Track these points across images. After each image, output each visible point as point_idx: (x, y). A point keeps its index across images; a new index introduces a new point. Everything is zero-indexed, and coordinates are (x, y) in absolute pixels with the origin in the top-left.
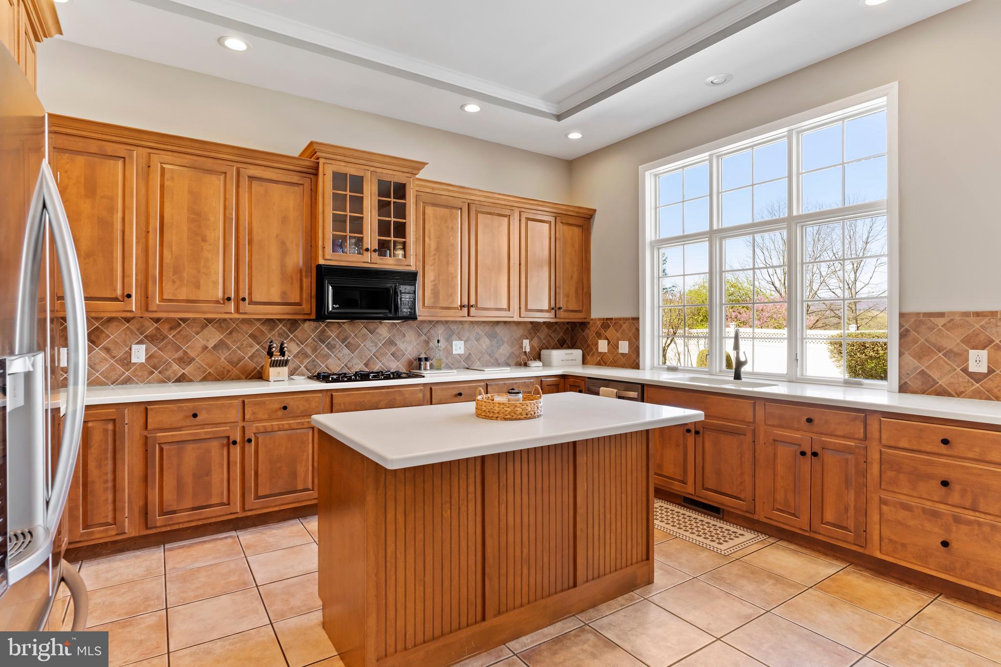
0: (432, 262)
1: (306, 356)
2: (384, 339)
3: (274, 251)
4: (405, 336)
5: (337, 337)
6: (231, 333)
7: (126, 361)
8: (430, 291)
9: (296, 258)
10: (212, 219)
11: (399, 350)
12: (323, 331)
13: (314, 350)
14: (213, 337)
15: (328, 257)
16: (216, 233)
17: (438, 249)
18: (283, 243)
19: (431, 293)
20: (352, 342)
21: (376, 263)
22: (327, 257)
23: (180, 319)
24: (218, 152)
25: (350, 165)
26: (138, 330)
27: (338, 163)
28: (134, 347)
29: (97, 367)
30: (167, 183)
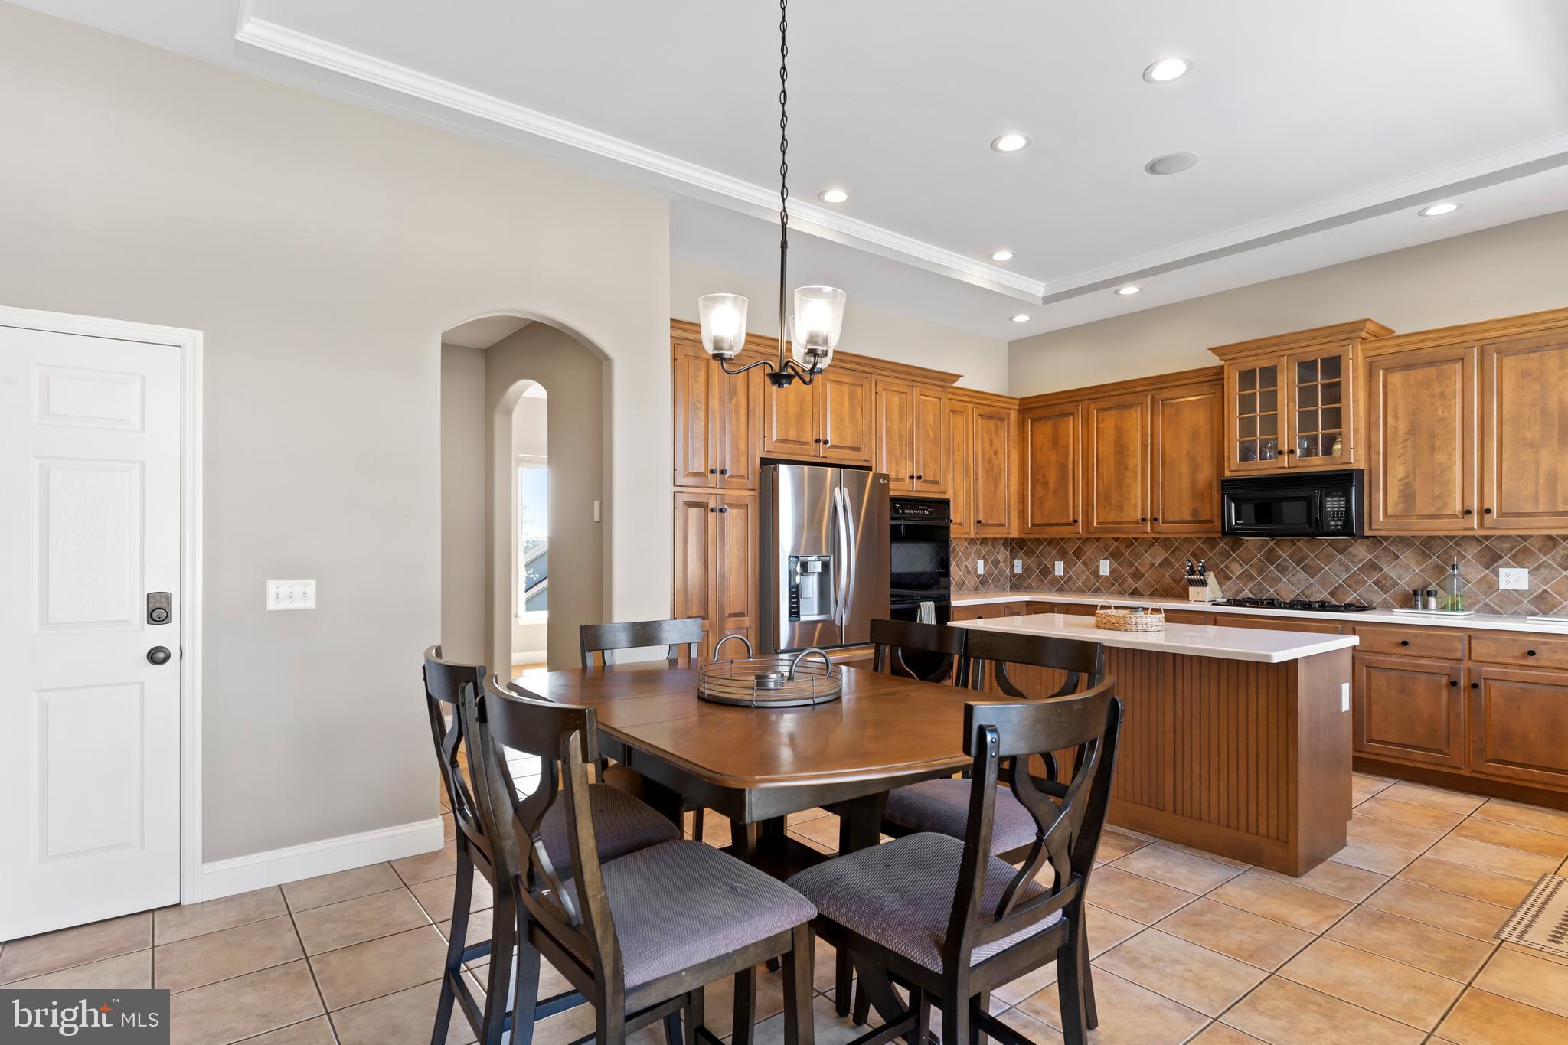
0: (1400, 452)
1: (1251, 578)
2: (1361, 561)
3: (1185, 469)
4: (1397, 557)
5: (1290, 557)
6: (1174, 551)
7: (1096, 573)
8: (1397, 494)
9: (1206, 474)
10: (1132, 448)
11: (1386, 577)
12: (1272, 550)
13: (1261, 571)
14: (1158, 555)
15: (1235, 468)
16: (1135, 461)
17: (1412, 432)
18: (1194, 459)
19: (1399, 497)
20: (1310, 563)
21: (1297, 467)
22: (1232, 469)
23: (1133, 538)
24: (1135, 387)
25: (1260, 357)
26: (1104, 548)
27: (1246, 359)
28: (1101, 562)
29: (1080, 577)
30: (1100, 425)
